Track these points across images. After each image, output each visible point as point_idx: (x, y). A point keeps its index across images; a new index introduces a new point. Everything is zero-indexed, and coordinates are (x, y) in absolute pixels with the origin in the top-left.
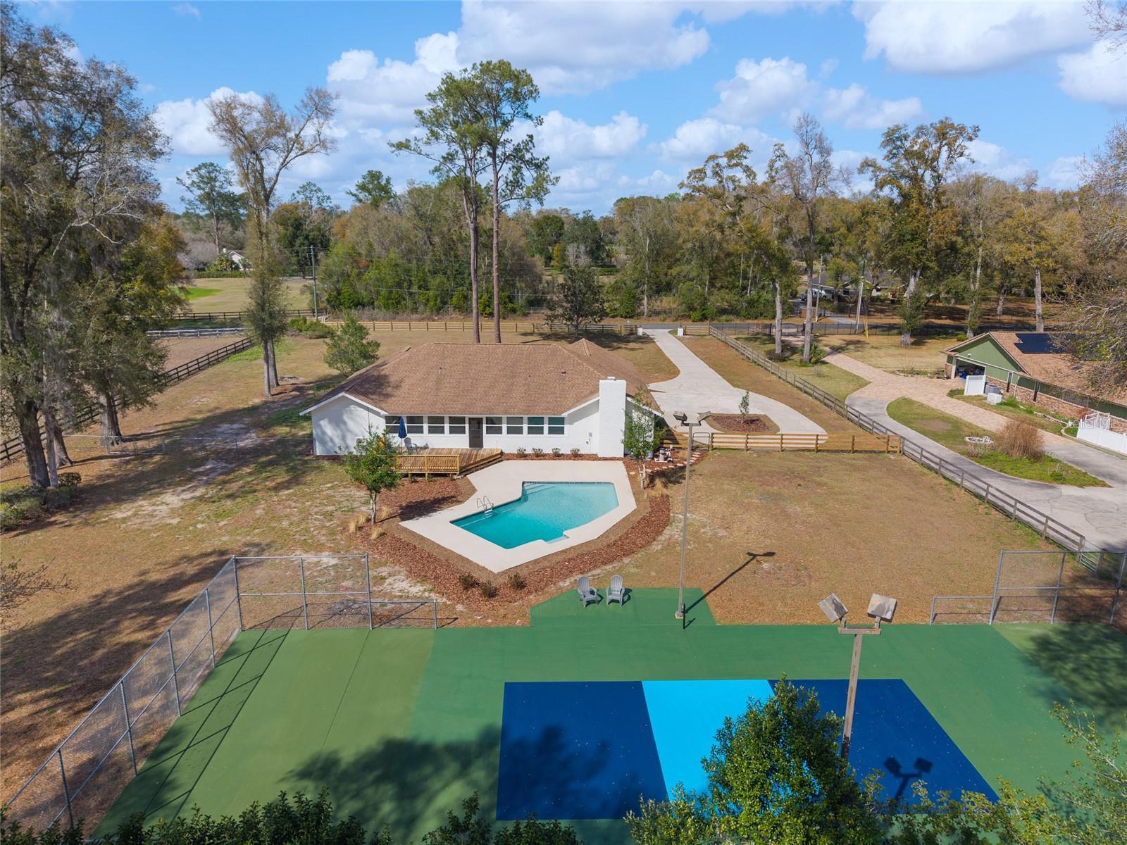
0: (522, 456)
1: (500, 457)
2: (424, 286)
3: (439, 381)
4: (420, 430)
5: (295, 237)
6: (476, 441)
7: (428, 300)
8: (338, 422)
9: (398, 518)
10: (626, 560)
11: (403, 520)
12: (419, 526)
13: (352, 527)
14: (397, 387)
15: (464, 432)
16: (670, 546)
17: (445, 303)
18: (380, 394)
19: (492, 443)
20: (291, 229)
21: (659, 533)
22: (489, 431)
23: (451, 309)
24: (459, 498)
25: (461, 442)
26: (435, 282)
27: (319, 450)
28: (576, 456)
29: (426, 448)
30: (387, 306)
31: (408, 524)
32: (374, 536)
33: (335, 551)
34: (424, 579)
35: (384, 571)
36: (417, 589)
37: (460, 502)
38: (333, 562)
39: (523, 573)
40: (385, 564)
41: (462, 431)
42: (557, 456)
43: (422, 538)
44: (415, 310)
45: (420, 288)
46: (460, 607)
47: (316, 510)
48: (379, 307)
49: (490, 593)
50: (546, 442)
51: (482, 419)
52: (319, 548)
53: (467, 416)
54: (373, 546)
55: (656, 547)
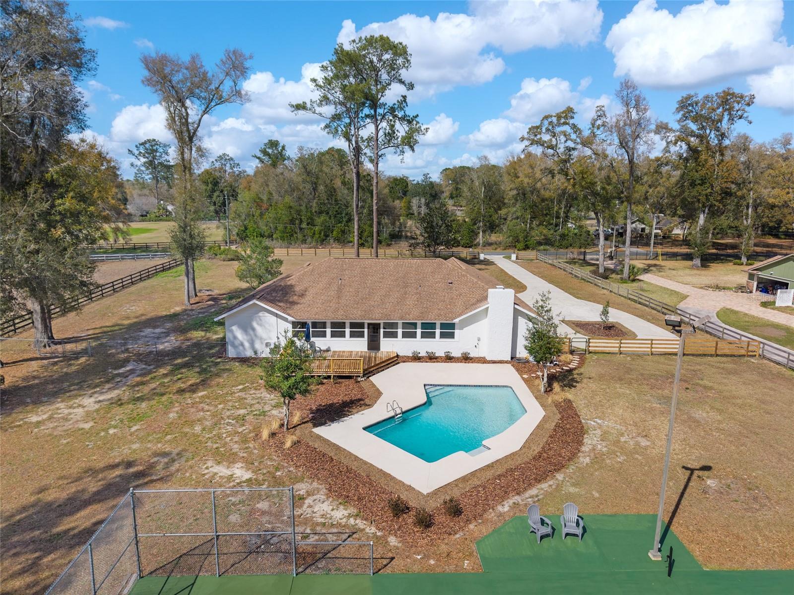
0: (416, 358)
1: (395, 360)
2: (311, 223)
3: (340, 290)
4: (324, 335)
5: (213, 191)
6: (374, 345)
7: (314, 234)
8: (247, 328)
9: (310, 425)
11: (315, 426)
12: (332, 432)
13: (265, 434)
14: (302, 295)
15: (363, 336)
17: (327, 236)
18: (287, 301)
19: (388, 347)
20: (210, 185)
22: (387, 335)
23: (332, 241)
24: (367, 401)
25: (359, 345)
26: (319, 220)
27: (231, 352)
28: (466, 358)
29: (328, 350)
30: (282, 238)
31: (320, 431)
32: (288, 444)
33: (249, 463)
34: (346, 500)
35: (302, 488)
36: (340, 514)
37: (369, 406)
38: (247, 475)
40: (301, 480)
41: (361, 335)
42: (449, 358)
43: (338, 448)
44: (304, 241)
45: (308, 224)
46: (393, 541)
47: (228, 413)
48: (277, 239)
49: (425, 522)
50: (438, 345)
51: (380, 324)
52: (230, 458)
53: (366, 322)
54: (288, 456)
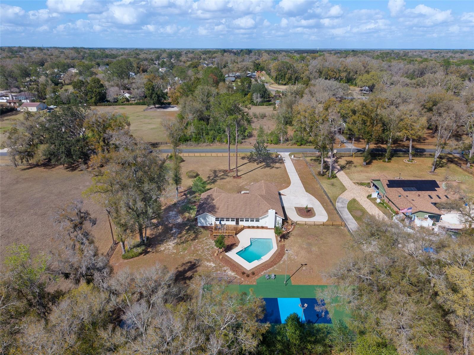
0: (249, 227)
1: (244, 228)
3: (228, 207)
5: (152, 94)
6: (237, 223)
8: (205, 219)
9: (224, 252)
10: (275, 266)
11: (226, 252)
12: (229, 254)
13: (216, 255)
14: (218, 209)
16: (284, 262)
18: (214, 211)
19: (242, 224)
20: (151, 91)
21: (282, 258)
22: (241, 221)
24: (236, 244)
25: (234, 223)
27: (199, 225)
28: (262, 228)
29: (225, 225)
31: (227, 254)
32: (221, 258)
33: (214, 262)
34: (234, 271)
35: (225, 268)
36: (233, 274)
37: (237, 246)
38: (214, 265)
39: (254, 270)
40: (225, 266)
41: (234, 221)
42: (258, 227)
43: (231, 259)
45: (206, 134)
46: (242, 279)
47: (205, 247)
48: (193, 141)
49: (248, 276)
50: (255, 224)
51: (239, 218)
52: (209, 261)
53: (235, 217)
54: (221, 260)
55: (281, 262)
